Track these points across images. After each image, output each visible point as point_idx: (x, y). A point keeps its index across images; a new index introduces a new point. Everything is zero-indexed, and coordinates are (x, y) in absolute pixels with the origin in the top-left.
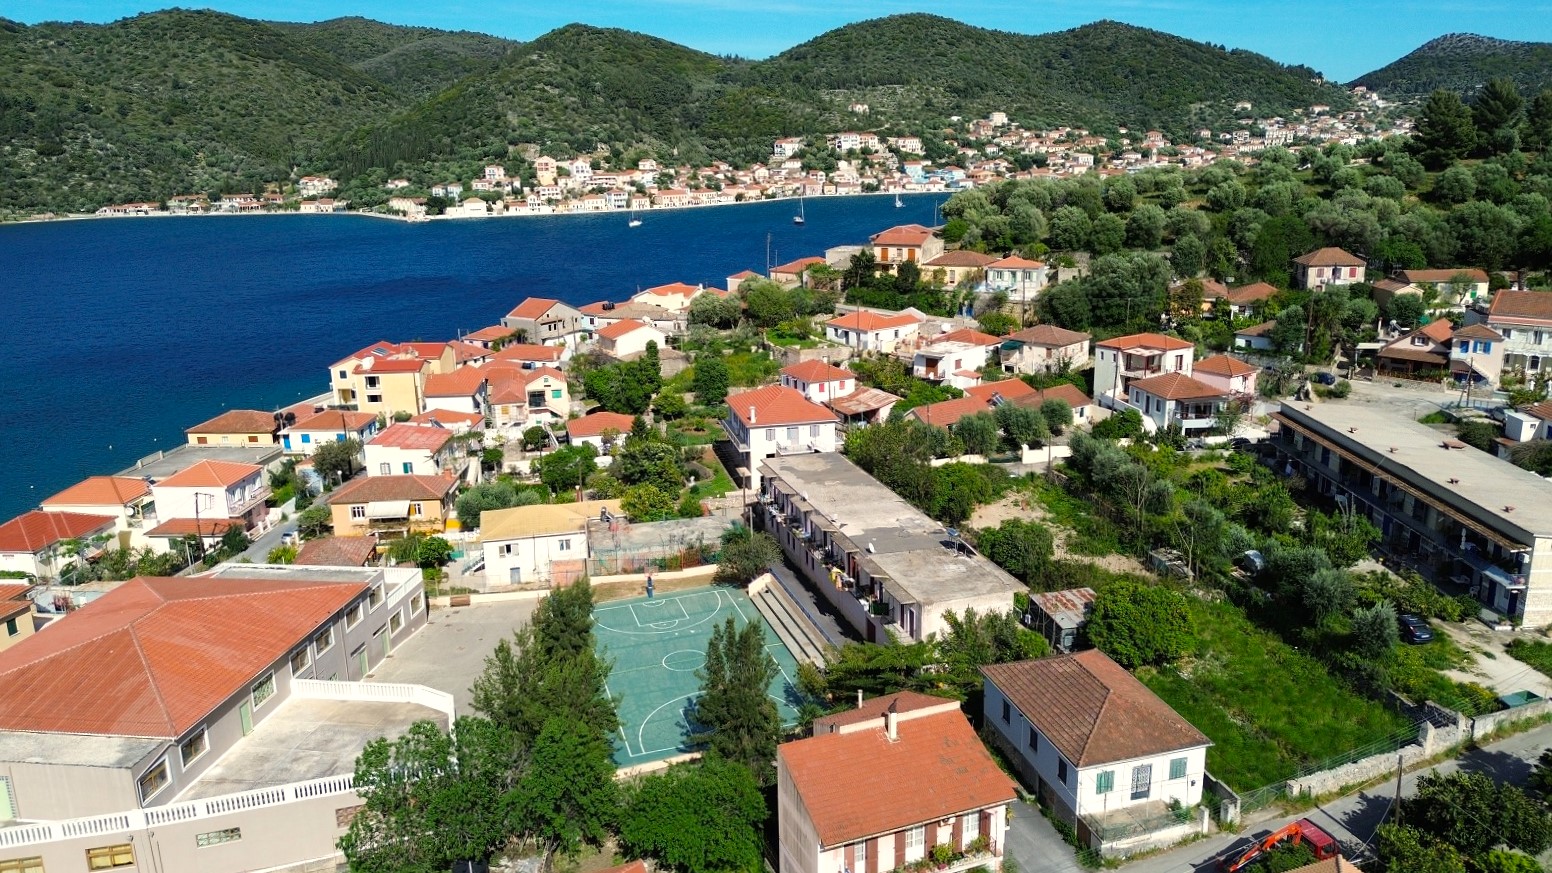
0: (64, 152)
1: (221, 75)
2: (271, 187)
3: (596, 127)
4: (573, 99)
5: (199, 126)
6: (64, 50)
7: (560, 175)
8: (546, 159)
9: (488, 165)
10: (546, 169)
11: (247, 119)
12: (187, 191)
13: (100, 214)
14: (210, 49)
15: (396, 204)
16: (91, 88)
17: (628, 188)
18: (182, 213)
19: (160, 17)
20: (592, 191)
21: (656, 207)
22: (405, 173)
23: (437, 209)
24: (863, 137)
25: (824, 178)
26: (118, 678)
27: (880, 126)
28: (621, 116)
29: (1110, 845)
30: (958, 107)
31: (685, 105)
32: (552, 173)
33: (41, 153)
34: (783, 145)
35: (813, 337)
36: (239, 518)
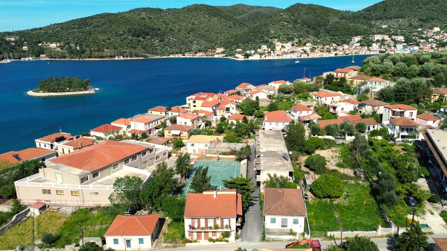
0: (165, 41)
1: (204, 21)
2: (210, 50)
3: (296, 34)
4: (291, 25)
5: (196, 34)
6: (170, 15)
7: (282, 47)
8: (279, 43)
9: (263, 45)
10: (278, 45)
11: (208, 32)
12: (190, 51)
13: (170, 56)
14: (202, 14)
15: (237, 55)
16: (173, 25)
17: (301, 51)
18: (187, 57)
19: (192, 6)
20: (290, 52)
21: (309, 57)
22: (241, 47)
23: (247, 57)
24: (383, 36)
25: (367, 49)
26: (88, 159)
27: (390, 32)
28: (304, 30)
29: (269, 236)
30: (422, 25)
31: (326, 26)
32: (280, 47)
33: (160, 41)
34: (355, 38)
35: (308, 98)
36: (147, 131)
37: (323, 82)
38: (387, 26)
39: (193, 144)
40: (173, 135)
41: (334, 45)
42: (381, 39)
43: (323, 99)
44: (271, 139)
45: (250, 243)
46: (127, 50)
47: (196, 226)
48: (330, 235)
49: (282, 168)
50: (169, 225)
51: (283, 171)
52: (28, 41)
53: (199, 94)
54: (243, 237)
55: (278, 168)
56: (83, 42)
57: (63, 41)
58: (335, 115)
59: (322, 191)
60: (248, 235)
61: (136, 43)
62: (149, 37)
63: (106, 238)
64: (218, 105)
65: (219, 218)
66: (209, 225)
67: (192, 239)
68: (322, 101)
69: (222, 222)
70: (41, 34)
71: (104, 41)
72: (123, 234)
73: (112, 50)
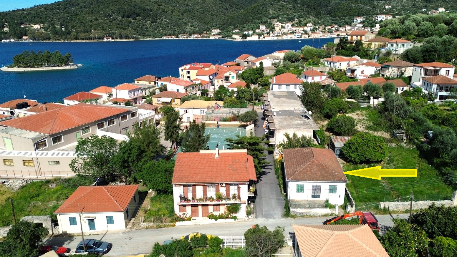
0: (157, 22)
1: (198, 2)
2: (205, 32)
3: (296, 14)
4: (290, 6)
5: (190, 16)
7: (281, 28)
8: (278, 23)
9: (261, 25)
10: (278, 25)
11: (203, 14)
12: (184, 33)
13: (162, 38)
15: (234, 36)
16: (166, 6)
17: (302, 32)
18: (181, 38)
20: (291, 33)
21: (310, 38)
22: (238, 28)
23: (244, 38)
24: (386, 16)
25: (370, 30)
26: (48, 120)
27: (394, 12)
28: (304, 10)
29: (296, 210)
30: (426, 6)
31: (327, 7)
32: (279, 27)
33: (151, 22)
34: (357, 19)
35: (319, 65)
36: (132, 99)
37: (335, 48)
38: (390, 6)
39: (187, 110)
40: (163, 103)
41: (336, 26)
42: (384, 19)
43: (337, 64)
44: (284, 99)
45: (268, 220)
46: (116, 32)
47: (190, 196)
48: (385, 207)
49: (303, 127)
50: (152, 199)
51: (305, 130)
52: (9, 22)
53: (193, 65)
54: (258, 213)
55: (298, 126)
56: (69, 23)
57: (47, 22)
58: (353, 79)
59: (358, 154)
60: (264, 210)
61: (126, 24)
62: (140, 18)
63: (58, 216)
64: (215, 75)
65: (224, 185)
66: (209, 195)
67: (185, 215)
68: (335, 67)
69: (228, 191)
70: (24, 15)
71: (91, 22)
72: (83, 210)
73: (101, 31)
